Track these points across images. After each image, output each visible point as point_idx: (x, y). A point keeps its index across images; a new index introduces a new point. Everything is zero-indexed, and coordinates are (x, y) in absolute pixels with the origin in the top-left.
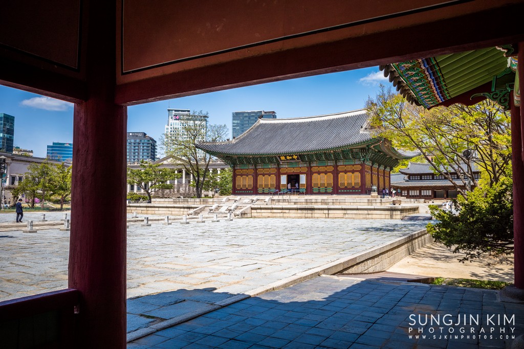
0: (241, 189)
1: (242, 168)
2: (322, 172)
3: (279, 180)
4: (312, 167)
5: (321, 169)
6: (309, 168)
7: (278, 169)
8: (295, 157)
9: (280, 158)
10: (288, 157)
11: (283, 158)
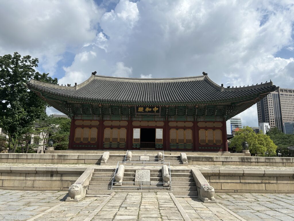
0: (81, 143)
1: (85, 118)
2: (181, 128)
3: (130, 134)
4: (169, 122)
5: (180, 124)
6: (166, 122)
7: (130, 122)
8: (155, 109)
9: (137, 109)
10: (147, 109)
11: (141, 109)
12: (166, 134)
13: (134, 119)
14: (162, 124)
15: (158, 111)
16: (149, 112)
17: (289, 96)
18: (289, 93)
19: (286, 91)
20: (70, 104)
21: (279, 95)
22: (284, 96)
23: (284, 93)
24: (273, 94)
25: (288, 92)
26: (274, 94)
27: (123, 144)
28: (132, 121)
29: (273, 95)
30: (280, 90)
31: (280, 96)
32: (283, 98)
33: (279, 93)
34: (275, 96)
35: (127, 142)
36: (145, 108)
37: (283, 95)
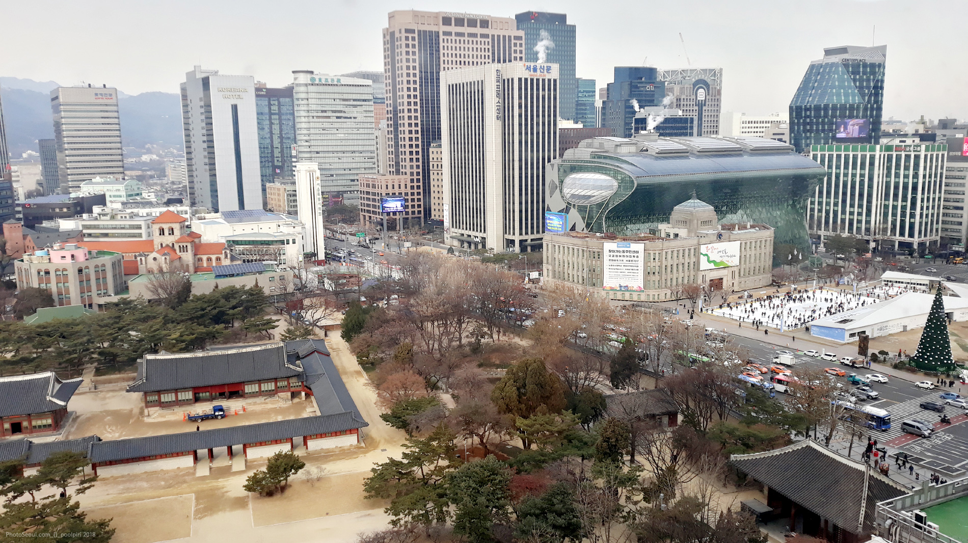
17: (466, 38)
18: (466, 30)
19: (460, 22)
21: (438, 33)
22: (454, 38)
23: (453, 29)
24: (419, 32)
25: (466, 24)
26: (425, 32)
29: (419, 35)
31: (442, 37)
33: (439, 28)
34: (425, 39)
37: (450, 34)
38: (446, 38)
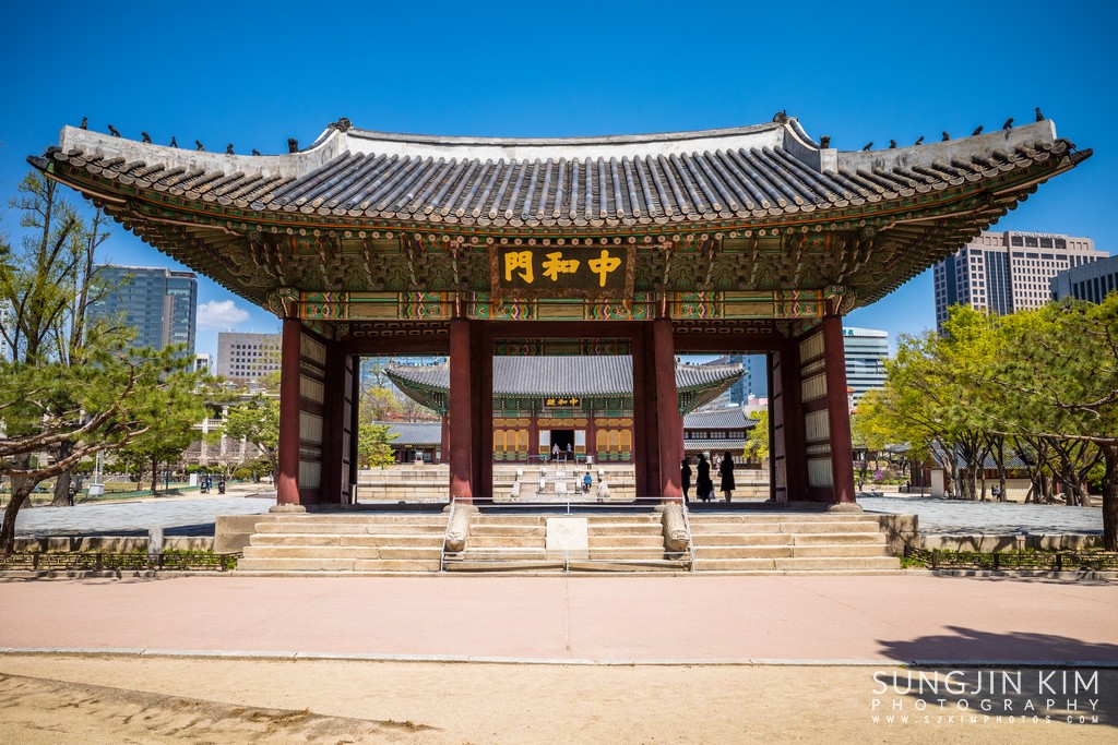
2: (614, 428)
3: (534, 438)
4: (595, 419)
5: (612, 422)
6: (591, 419)
7: (534, 419)
8: (574, 401)
9: (546, 401)
10: (561, 402)
11: (551, 402)
12: (591, 439)
13: (541, 415)
14: (584, 423)
15: (577, 404)
16: (563, 405)
17: (1040, 260)
18: (1040, 250)
19: (1033, 241)
20: (441, 394)
21: (1008, 254)
22: (1026, 259)
23: (1025, 249)
24: (986, 253)
25: (1039, 245)
26: (992, 253)
27: (524, 455)
28: (537, 419)
29: (986, 257)
30: (1013, 238)
31: (1012, 258)
32: (1021, 267)
33: (1008, 249)
34: (993, 261)
35: (530, 453)
36: (557, 400)
37: (1020, 255)
38: (1016, 259)
